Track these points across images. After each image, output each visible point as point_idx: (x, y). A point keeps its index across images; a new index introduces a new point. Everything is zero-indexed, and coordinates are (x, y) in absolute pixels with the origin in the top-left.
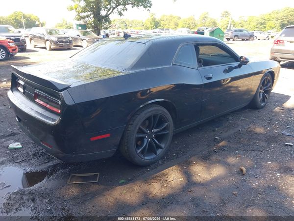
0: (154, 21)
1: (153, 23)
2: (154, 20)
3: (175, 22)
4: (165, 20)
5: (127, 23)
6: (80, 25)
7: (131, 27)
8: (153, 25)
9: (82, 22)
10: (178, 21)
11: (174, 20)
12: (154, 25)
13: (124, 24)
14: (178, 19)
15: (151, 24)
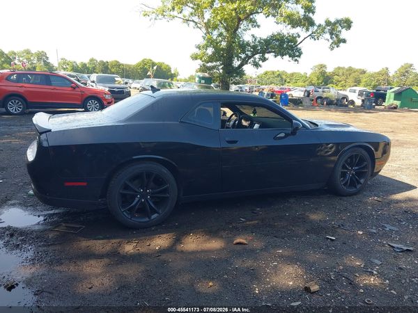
0: (323, 76)
1: (322, 78)
2: (323, 74)
3: (356, 78)
4: (341, 74)
5: (284, 77)
6: (203, 78)
7: (289, 82)
8: (320, 81)
9: (207, 75)
10: (361, 76)
11: (353, 75)
12: (323, 81)
13: (279, 79)
14: (361, 73)
15: (318, 79)
